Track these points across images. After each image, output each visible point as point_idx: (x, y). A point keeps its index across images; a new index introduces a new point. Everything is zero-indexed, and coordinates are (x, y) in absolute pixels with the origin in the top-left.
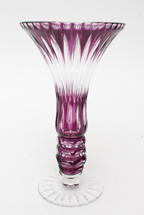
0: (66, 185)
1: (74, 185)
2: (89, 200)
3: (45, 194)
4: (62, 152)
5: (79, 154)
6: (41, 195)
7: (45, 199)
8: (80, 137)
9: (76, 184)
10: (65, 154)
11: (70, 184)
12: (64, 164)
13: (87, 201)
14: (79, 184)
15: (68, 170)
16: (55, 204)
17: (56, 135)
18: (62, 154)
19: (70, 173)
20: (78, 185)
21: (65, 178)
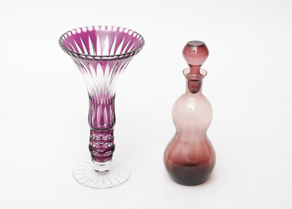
0: (98, 171)
1: (105, 171)
2: (120, 182)
3: (77, 177)
4: (93, 142)
5: (108, 144)
6: (74, 178)
7: (77, 180)
8: (109, 131)
9: (106, 170)
10: (96, 144)
11: (101, 170)
12: (94, 153)
13: (118, 183)
14: (110, 169)
15: (98, 158)
16: (89, 187)
17: (89, 128)
18: (93, 145)
19: (99, 161)
20: (108, 171)
21: (97, 165)
